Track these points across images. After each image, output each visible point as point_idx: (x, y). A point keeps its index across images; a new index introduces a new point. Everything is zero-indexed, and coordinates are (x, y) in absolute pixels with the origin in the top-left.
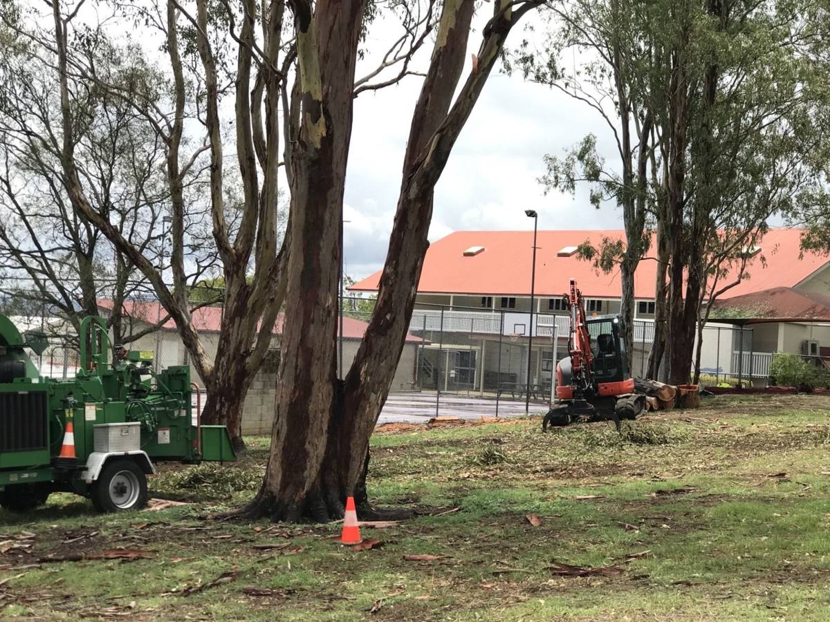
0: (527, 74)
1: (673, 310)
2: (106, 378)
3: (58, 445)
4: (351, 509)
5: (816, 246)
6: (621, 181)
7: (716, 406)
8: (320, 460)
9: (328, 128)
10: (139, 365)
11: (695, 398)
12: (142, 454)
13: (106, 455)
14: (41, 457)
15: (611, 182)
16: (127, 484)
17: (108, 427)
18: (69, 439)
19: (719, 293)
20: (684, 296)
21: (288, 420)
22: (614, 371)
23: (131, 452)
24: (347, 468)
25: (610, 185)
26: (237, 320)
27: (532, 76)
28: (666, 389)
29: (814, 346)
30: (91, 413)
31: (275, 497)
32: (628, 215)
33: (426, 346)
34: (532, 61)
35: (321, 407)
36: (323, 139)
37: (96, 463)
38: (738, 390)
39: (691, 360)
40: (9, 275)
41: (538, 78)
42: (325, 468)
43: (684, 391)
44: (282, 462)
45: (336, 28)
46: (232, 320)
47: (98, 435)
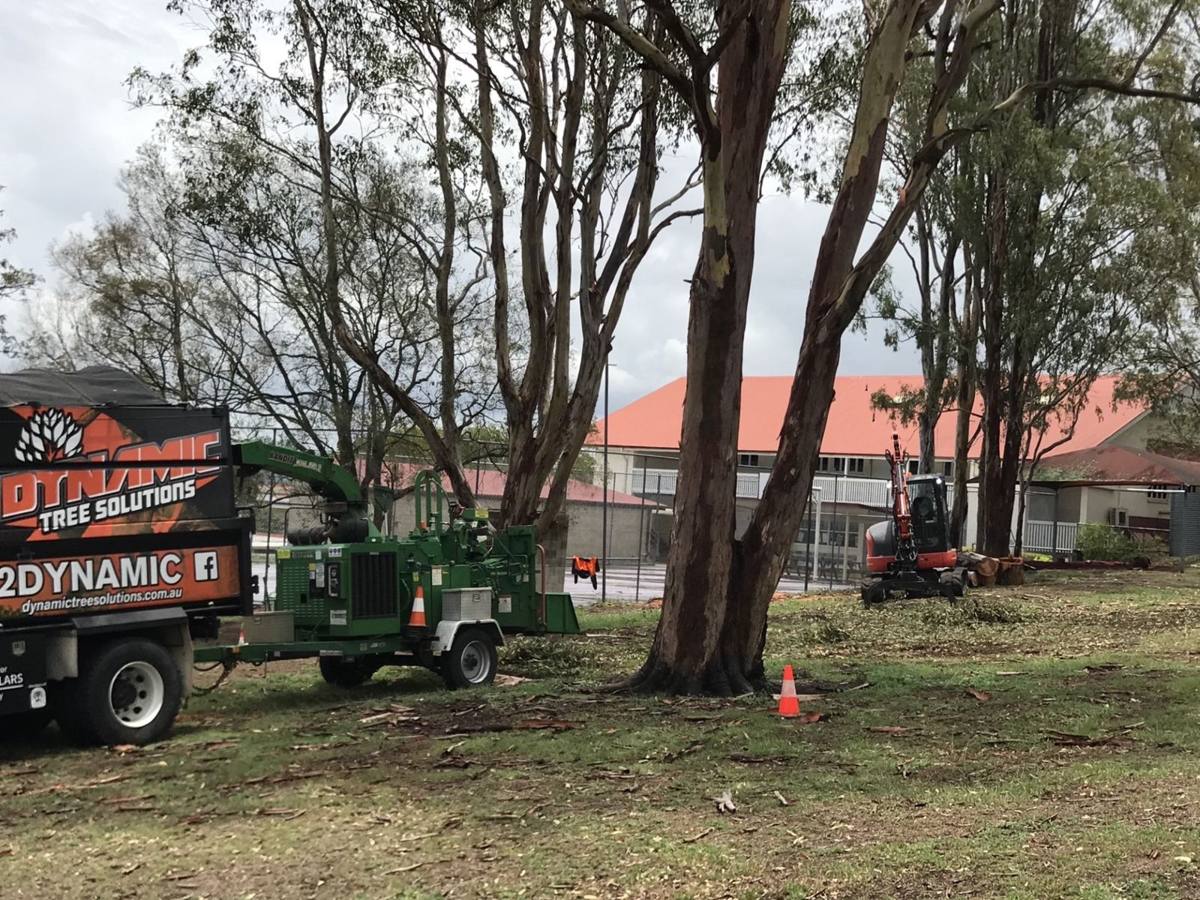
0: (807, 194)
1: (989, 470)
2: (443, 538)
3: (408, 612)
4: (789, 679)
5: (1131, 396)
6: (920, 318)
7: (1043, 582)
8: (719, 629)
9: (732, 265)
10: (474, 525)
11: (1019, 574)
12: (493, 624)
13: (458, 623)
14: (391, 625)
15: (910, 320)
16: (477, 657)
17: (460, 592)
18: (419, 606)
19: (1045, 451)
20: (1002, 456)
21: (685, 584)
22: (935, 541)
23: (482, 621)
24: (747, 637)
25: (908, 323)
26: (523, 479)
27: (814, 194)
28: (987, 563)
29: (1122, 515)
30: (437, 577)
31: (669, 669)
32: (927, 360)
33: (660, 512)
34: (815, 179)
35: (721, 570)
36: (726, 278)
37: (448, 631)
38: (1059, 563)
39: (1009, 530)
40: (245, 425)
41: (820, 198)
42: (725, 636)
43: (1006, 565)
44: (678, 630)
45: (739, 155)
46: (518, 478)
47: (447, 601)
